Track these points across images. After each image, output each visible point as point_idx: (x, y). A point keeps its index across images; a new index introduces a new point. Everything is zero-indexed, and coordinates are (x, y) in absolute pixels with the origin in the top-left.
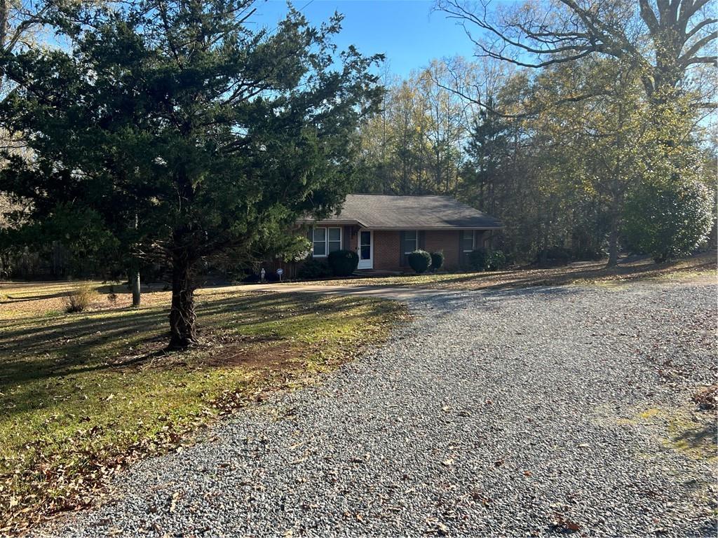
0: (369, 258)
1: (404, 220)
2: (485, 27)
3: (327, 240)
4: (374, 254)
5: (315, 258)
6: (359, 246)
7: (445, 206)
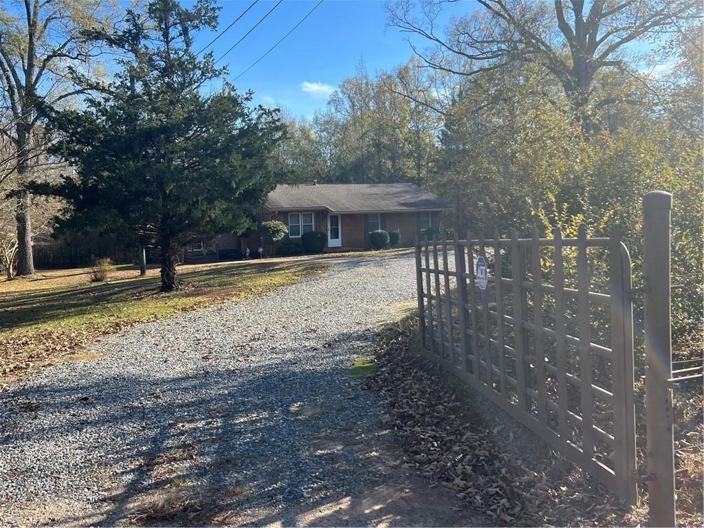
0: (338, 237)
1: (366, 204)
2: (431, 38)
3: (301, 224)
4: (342, 234)
5: (291, 238)
6: (329, 227)
7: (406, 192)
